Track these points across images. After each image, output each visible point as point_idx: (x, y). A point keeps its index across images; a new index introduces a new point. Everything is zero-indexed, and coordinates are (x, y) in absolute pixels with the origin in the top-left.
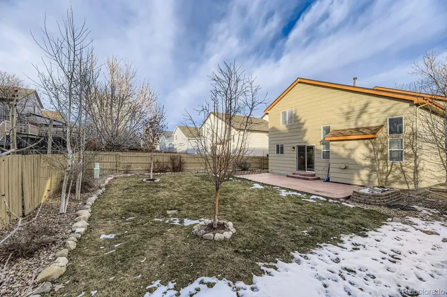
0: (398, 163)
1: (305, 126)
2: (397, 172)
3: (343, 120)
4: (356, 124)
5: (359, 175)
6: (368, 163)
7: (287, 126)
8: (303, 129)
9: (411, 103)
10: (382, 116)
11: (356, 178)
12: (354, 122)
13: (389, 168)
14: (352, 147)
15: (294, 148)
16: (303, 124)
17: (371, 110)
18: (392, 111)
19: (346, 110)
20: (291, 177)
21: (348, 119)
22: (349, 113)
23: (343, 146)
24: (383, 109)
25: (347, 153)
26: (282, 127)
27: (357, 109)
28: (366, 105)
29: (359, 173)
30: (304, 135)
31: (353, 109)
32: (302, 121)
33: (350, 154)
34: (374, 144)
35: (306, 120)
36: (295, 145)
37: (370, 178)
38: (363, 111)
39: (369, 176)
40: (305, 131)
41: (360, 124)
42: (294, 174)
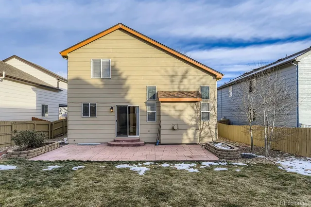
0: (207, 122)
1: (128, 83)
2: (207, 129)
3: (168, 82)
4: (179, 88)
5: (187, 134)
6: (193, 123)
7: (102, 80)
8: (124, 86)
9: (215, 77)
10: (197, 83)
11: (185, 137)
12: (178, 85)
13: (202, 126)
14: (181, 109)
15: (112, 108)
16: (125, 80)
17: (190, 77)
18: (203, 81)
19: (171, 73)
20: (113, 145)
21: (172, 81)
22: (173, 76)
23: (174, 107)
24: (198, 78)
25: (177, 114)
26: (93, 79)
27: (180, 74)
28: (187, 72)
29: (187, 132)
30: (126, 94)
31: (176, 73)
32: (124, 76)
33: (180, 115)
34: (197, 106)
35: (128, 76)
36: (114, 105)
37: (195, 136)
38: (184, 77)
39: (195, 134)
40: (128, 89)
41: (182, 88)
42: (115, 141)
